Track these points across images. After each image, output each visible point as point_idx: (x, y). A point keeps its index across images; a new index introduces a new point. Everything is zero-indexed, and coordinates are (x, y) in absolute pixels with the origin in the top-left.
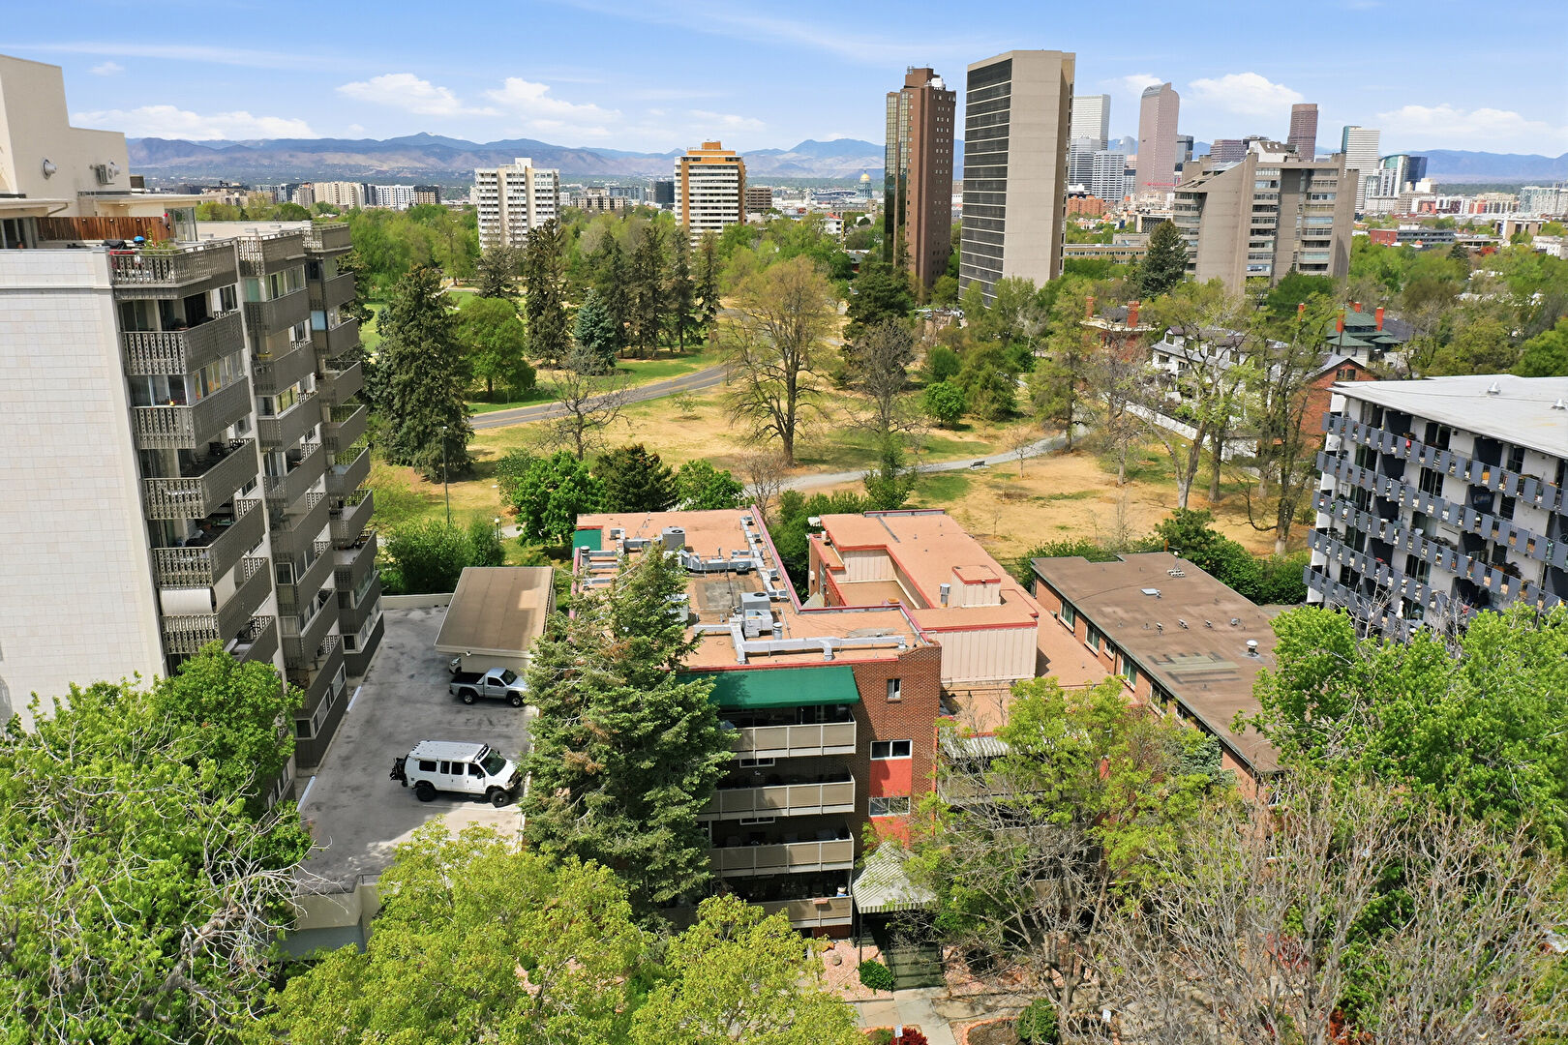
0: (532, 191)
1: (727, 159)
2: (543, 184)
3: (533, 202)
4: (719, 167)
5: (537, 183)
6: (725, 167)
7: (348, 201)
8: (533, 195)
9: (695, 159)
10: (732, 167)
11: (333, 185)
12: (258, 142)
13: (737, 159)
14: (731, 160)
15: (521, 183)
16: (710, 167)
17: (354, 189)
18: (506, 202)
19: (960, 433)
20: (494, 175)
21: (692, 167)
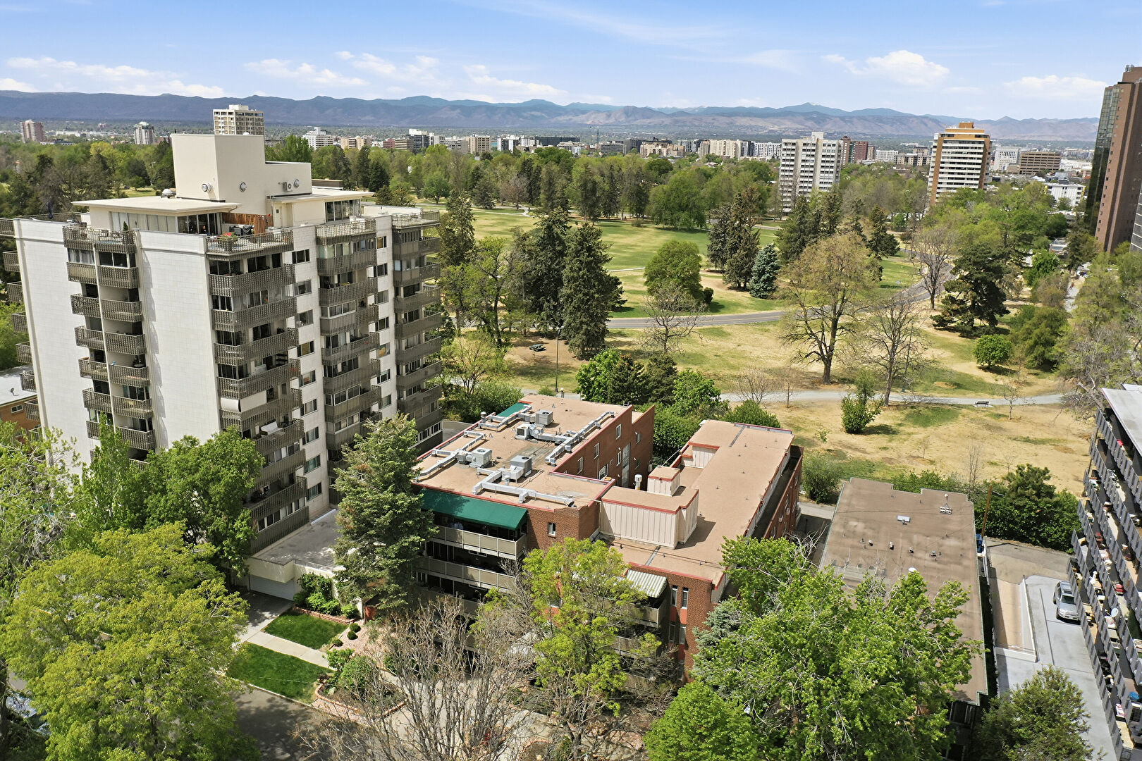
0: (820, 156)
1: (977, 136)
2: (829, 151)
3: (820, 164)
4: (969, 142)
5: (824, 151)
6: (973, 142)
7: (731, 154)
8: (820, 158)
9: (949, 136)
10: (980, 143)
11: (722, 141)
12: (695, 109)
13: (985, 136)
14: (979, 136)
15: (812, 150)
16: (960, 142)
17: (736, 145)
18: (800, 163)
19: (999, 377)
20: (794, 144)
21: (946, 142)
